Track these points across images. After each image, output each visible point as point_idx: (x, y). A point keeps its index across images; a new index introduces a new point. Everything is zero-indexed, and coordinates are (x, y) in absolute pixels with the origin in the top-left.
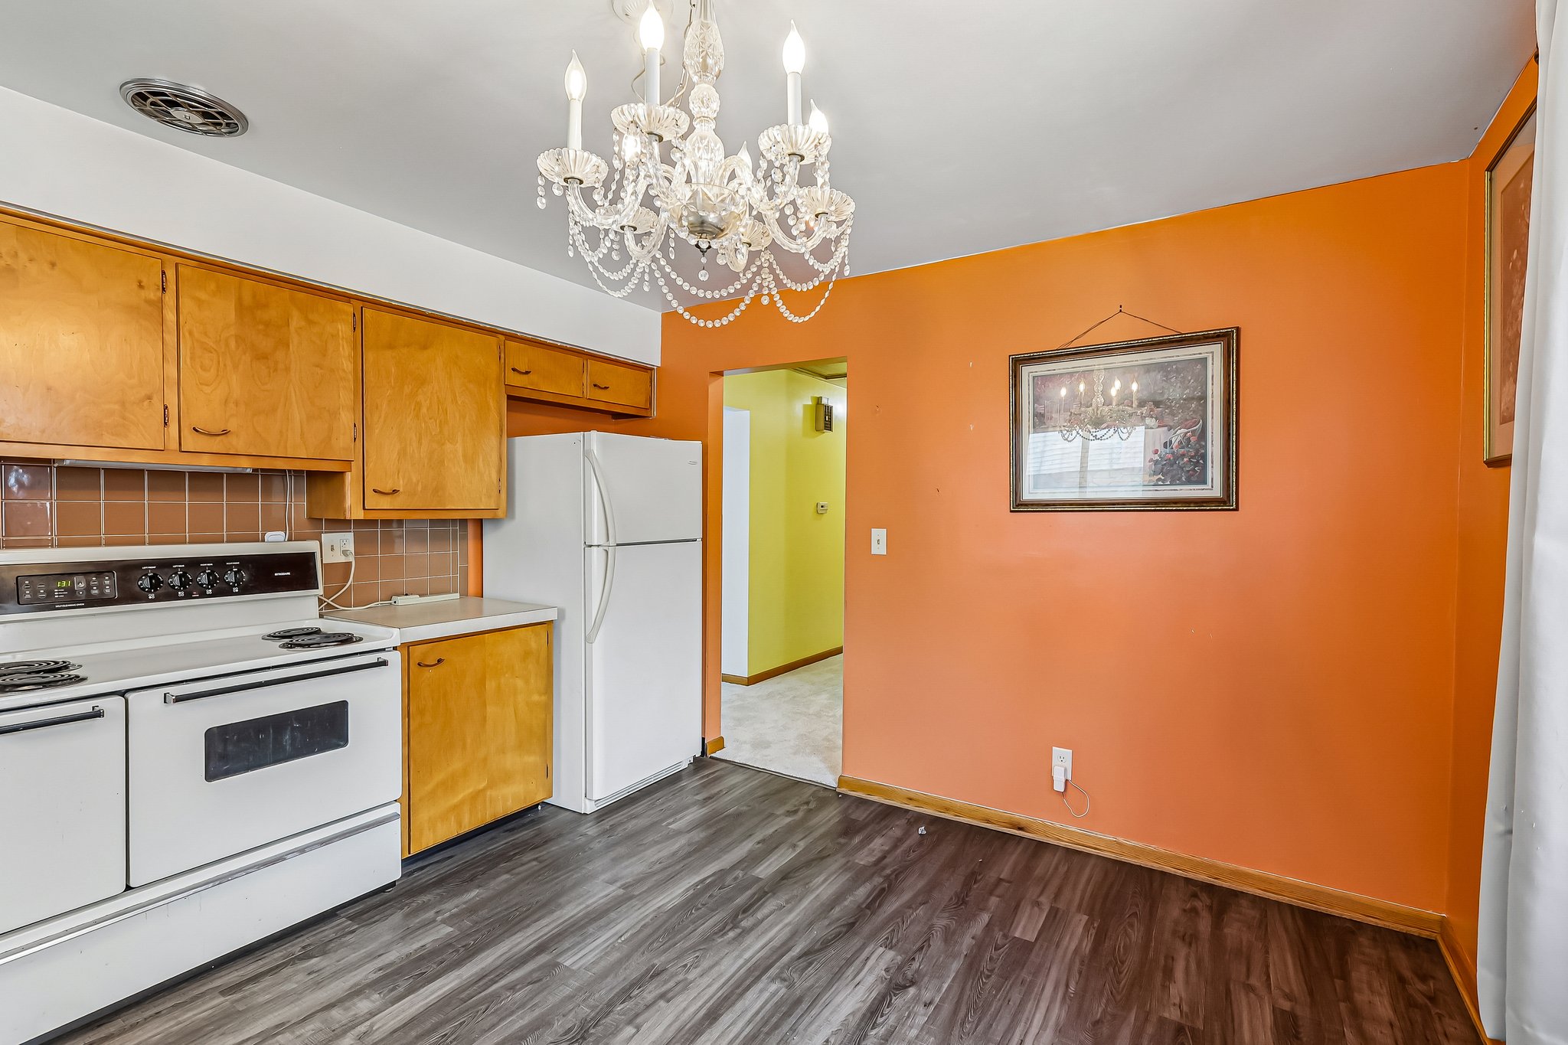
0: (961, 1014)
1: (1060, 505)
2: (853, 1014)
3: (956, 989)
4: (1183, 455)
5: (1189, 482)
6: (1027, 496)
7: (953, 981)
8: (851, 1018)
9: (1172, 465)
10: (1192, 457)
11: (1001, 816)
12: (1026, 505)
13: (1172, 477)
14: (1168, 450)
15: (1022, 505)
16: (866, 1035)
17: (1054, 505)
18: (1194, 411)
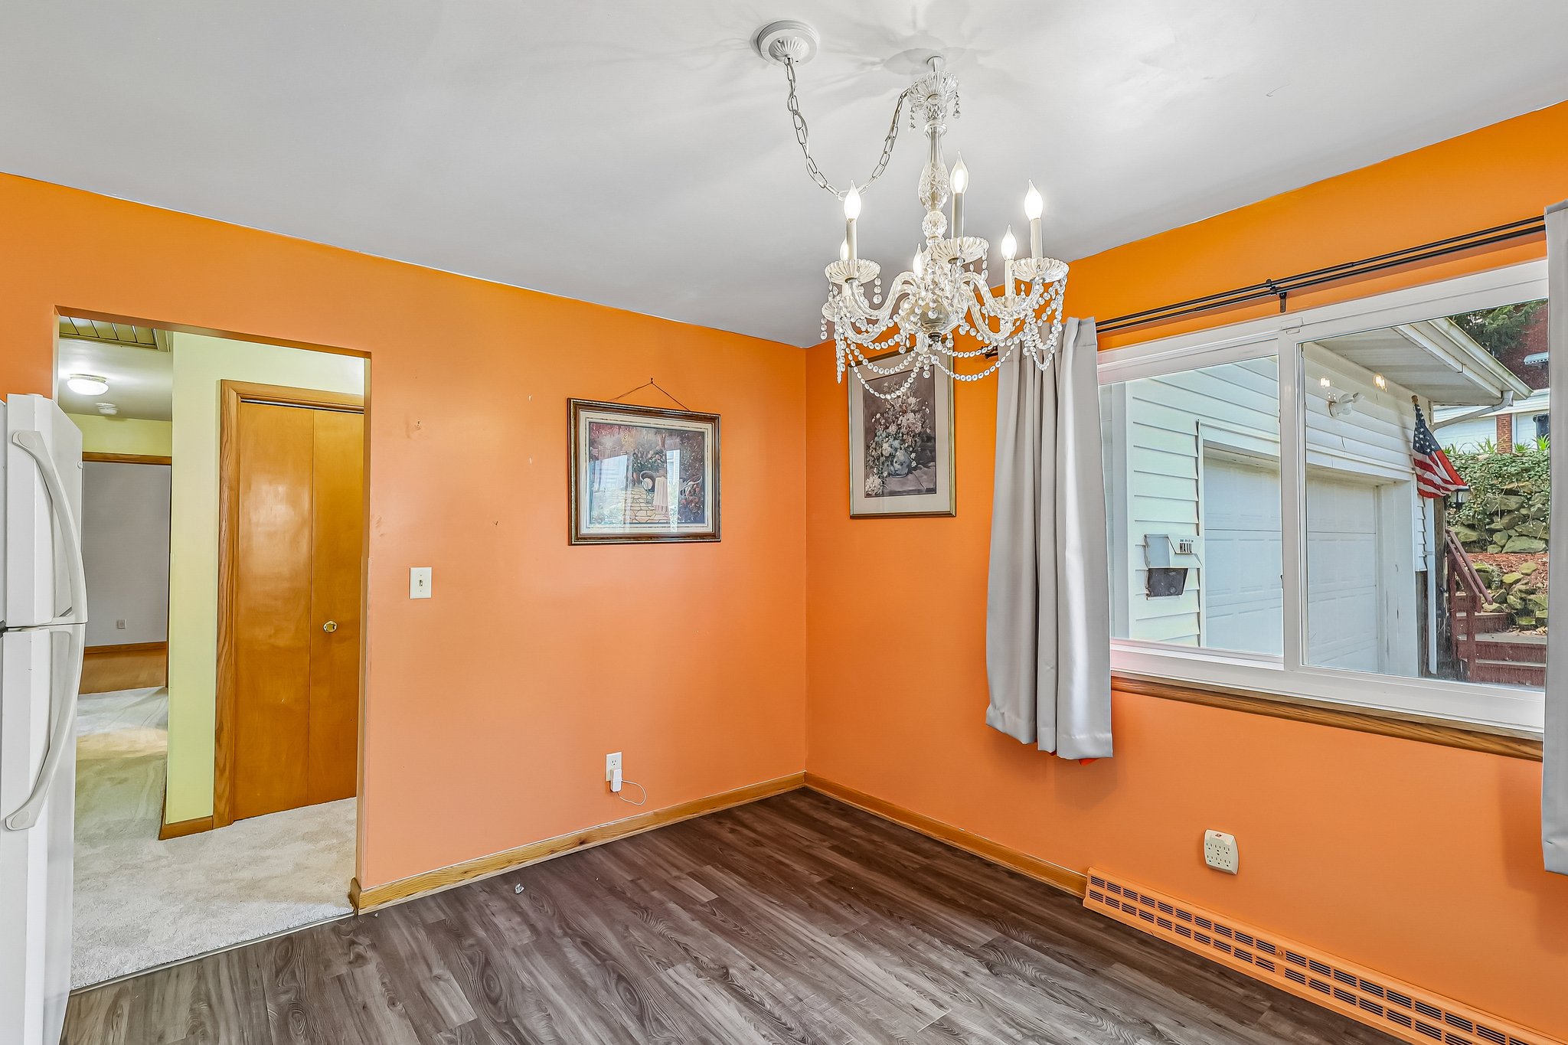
0: (774, 956)
1: (613, 538)
2: (740, 1012)
3: (746, 949)
4: (692, 501)
5: (695, 521)
6: (584, 530)
7: (736, 948)
8: (744, 1014)
9: (685, 508)
10: (697, 503)
11: (564, 841)
12: (585, 539)
13: (686, 517)
14: (683, 496)
15: (581, 538)
16: (769, 1011)
17: (608, 538)
18: (698, 470)
